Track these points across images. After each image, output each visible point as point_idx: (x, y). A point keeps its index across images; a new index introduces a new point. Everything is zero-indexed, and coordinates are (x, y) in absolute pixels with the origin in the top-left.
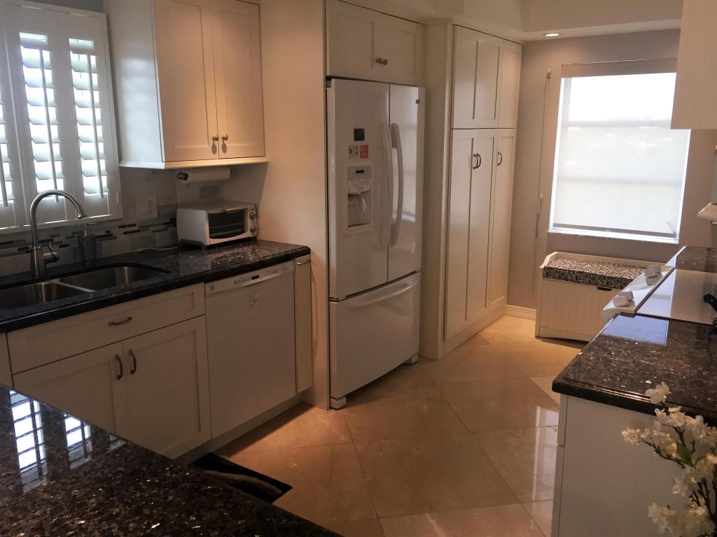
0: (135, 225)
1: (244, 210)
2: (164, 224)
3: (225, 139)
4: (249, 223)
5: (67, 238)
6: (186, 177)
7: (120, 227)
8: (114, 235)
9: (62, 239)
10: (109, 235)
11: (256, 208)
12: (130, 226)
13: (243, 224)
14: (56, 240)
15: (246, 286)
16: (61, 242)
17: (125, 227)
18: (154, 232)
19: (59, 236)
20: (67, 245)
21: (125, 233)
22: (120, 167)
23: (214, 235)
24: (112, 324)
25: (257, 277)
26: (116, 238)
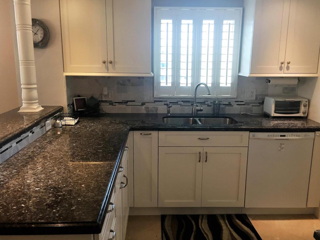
0: (243, 102)
1: (300, 101)
2: (259, 103)
3: (289, 63)
4: (302, 109)
5: (211, 103)
6: (269, 82)
7: (235, 102)
8: (232, 105)
9: (209, 103)
10: (230, 104)
11: (309, 101)
12: (240, 102)
13: (299, 109)
14: (206, 103)
15: (276, 139)
16: (208, 104)
17: (238, 102)
18: (252, 106)
19: (208, 101)
20: (211, 106)
21: (237, 105)
22: (238, 75)
23: (277, 111)
24: (199, 139)
25: (285, 136)
26: (233, 106)
